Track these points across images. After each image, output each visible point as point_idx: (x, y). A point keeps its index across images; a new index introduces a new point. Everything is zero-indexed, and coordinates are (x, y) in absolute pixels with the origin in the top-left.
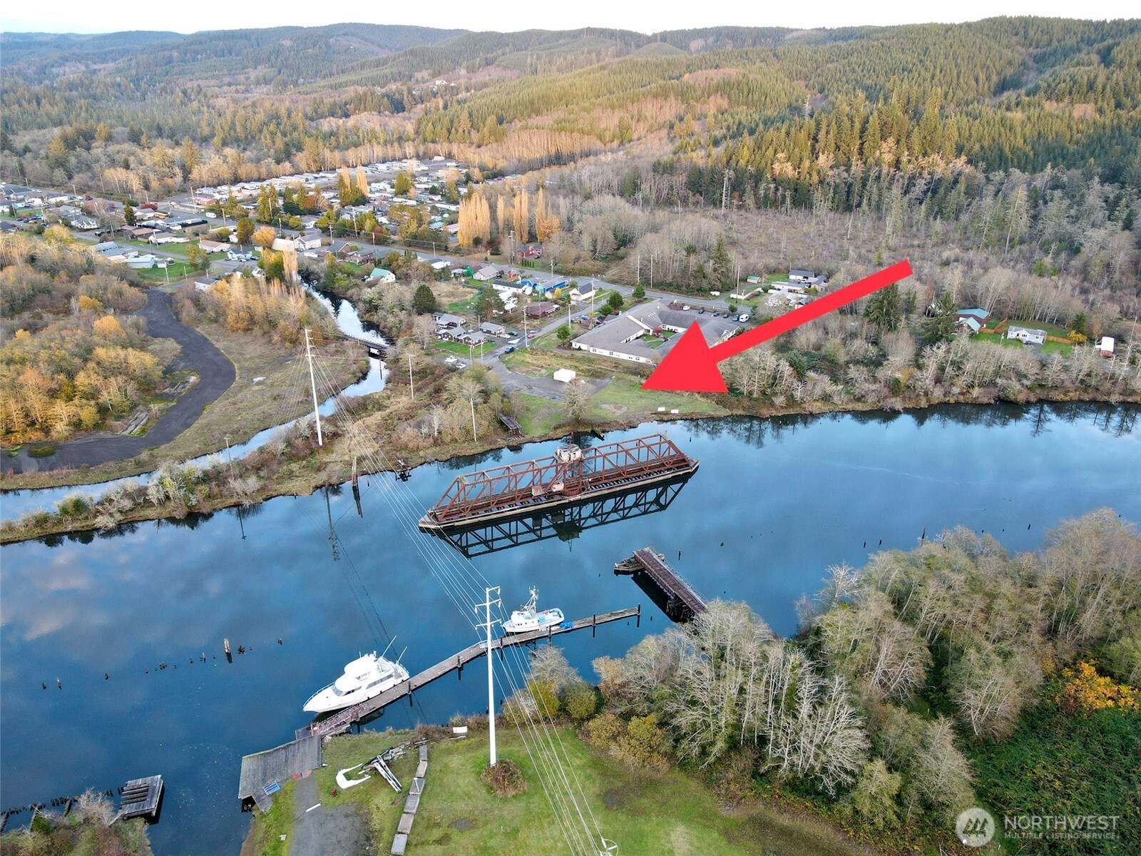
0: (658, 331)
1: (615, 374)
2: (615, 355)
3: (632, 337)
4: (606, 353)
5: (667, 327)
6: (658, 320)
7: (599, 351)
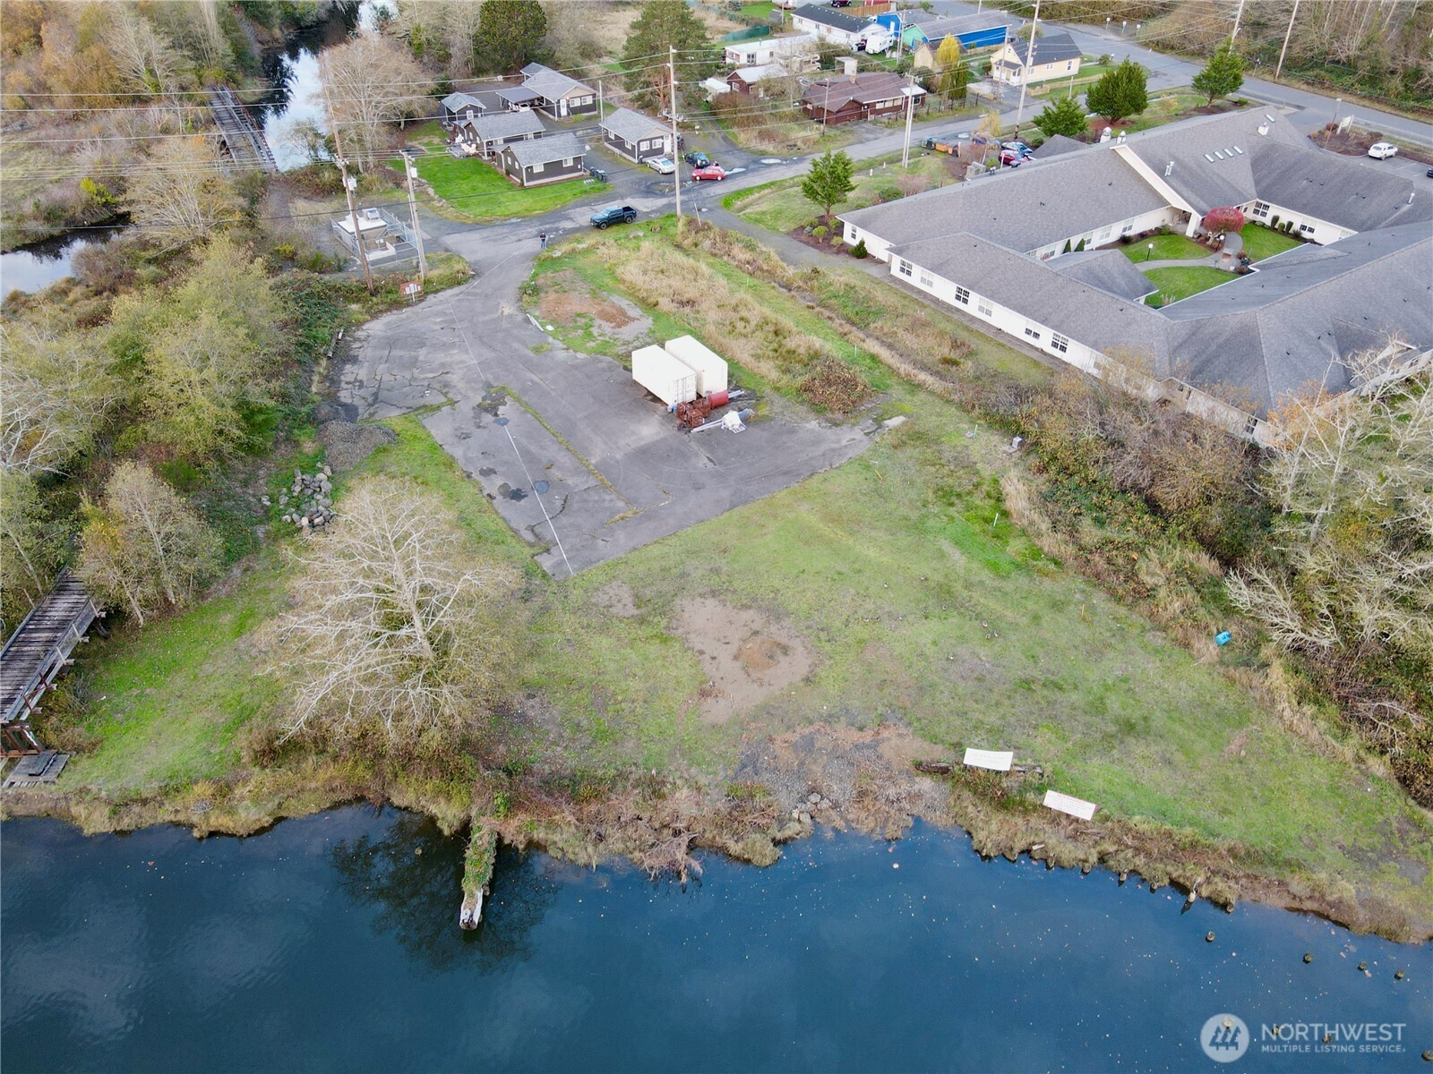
0: (1220, 225)
1: (912, 403)
2: (975, 305)
3: (1098, 238)
4: (944, 290)
5: (1274, 210)
6: (1245, 181)
7: (918, 277)
